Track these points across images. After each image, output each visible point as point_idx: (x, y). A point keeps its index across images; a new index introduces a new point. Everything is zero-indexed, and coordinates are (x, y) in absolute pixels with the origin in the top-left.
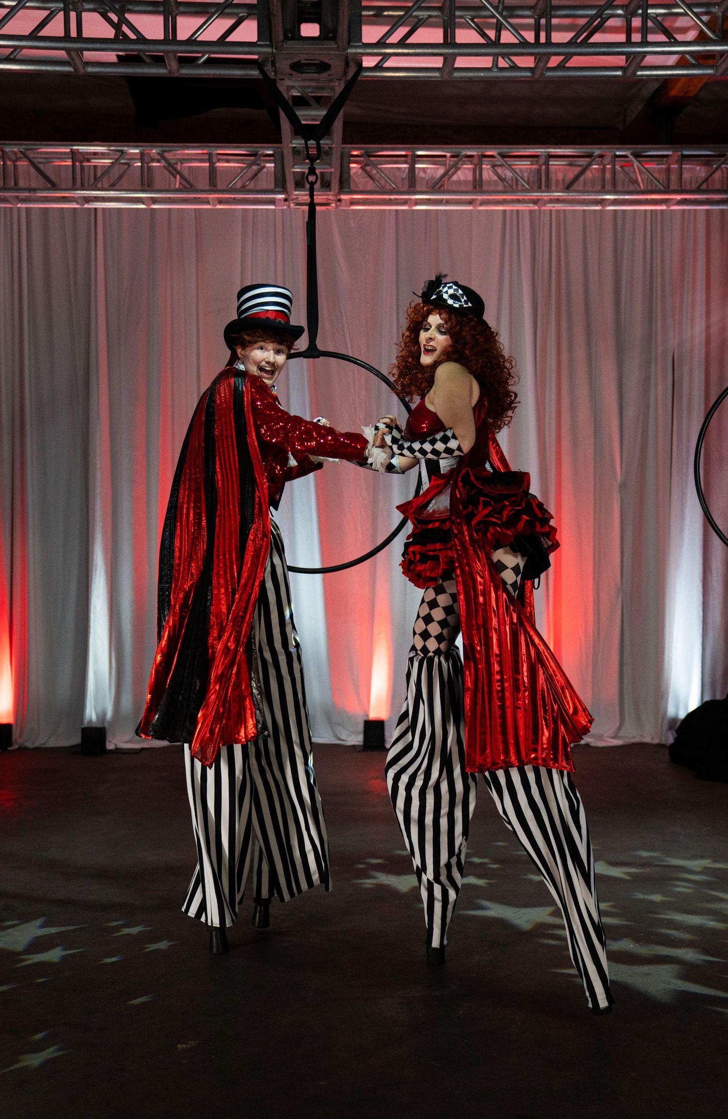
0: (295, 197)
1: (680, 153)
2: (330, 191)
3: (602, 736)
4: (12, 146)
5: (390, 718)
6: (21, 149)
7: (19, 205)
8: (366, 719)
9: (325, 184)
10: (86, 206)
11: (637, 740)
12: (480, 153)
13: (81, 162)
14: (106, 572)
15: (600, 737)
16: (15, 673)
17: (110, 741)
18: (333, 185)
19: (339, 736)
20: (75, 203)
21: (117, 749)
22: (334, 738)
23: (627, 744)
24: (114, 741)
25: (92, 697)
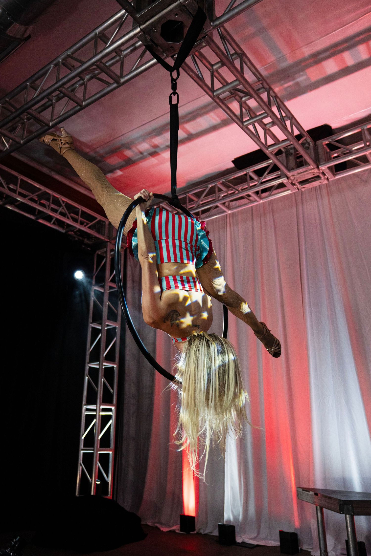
0: (294, 177)
24: (241, 538)
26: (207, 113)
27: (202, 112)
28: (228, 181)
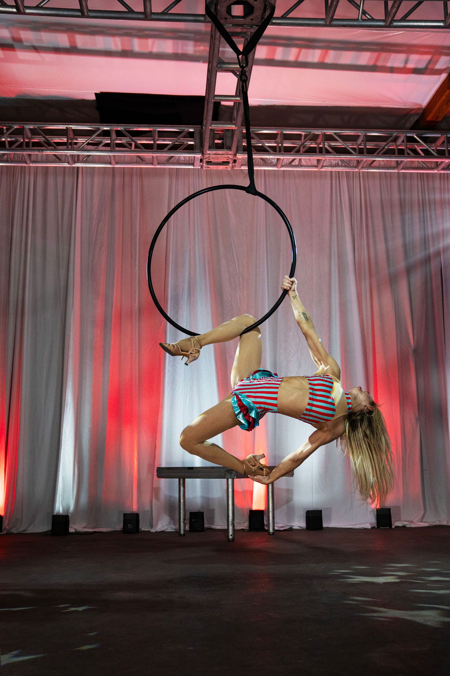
0: (208, 156)
1: (445, 136)
2: (231, 150)
3: (413, 521)
4: (29, 125)
5: (266, 509)
6: (35, 127)
7: (31, 165)
8: (251, 509)
9: (228, 147)
10: (73, 165)
11: (437, 523)
12: (323, 133)
13: (72, 139)
14: (74, 407)
15: (412, 522)
16: (7, 481)
17: (71, 527)
18: (233, 149)
20: (67, 164)
21: (76, 532)
23: (430, 525)
24: (74, 527)
25: (61, 494)
26: (113, 35)
27: (109, 32)
28: (126, 131)
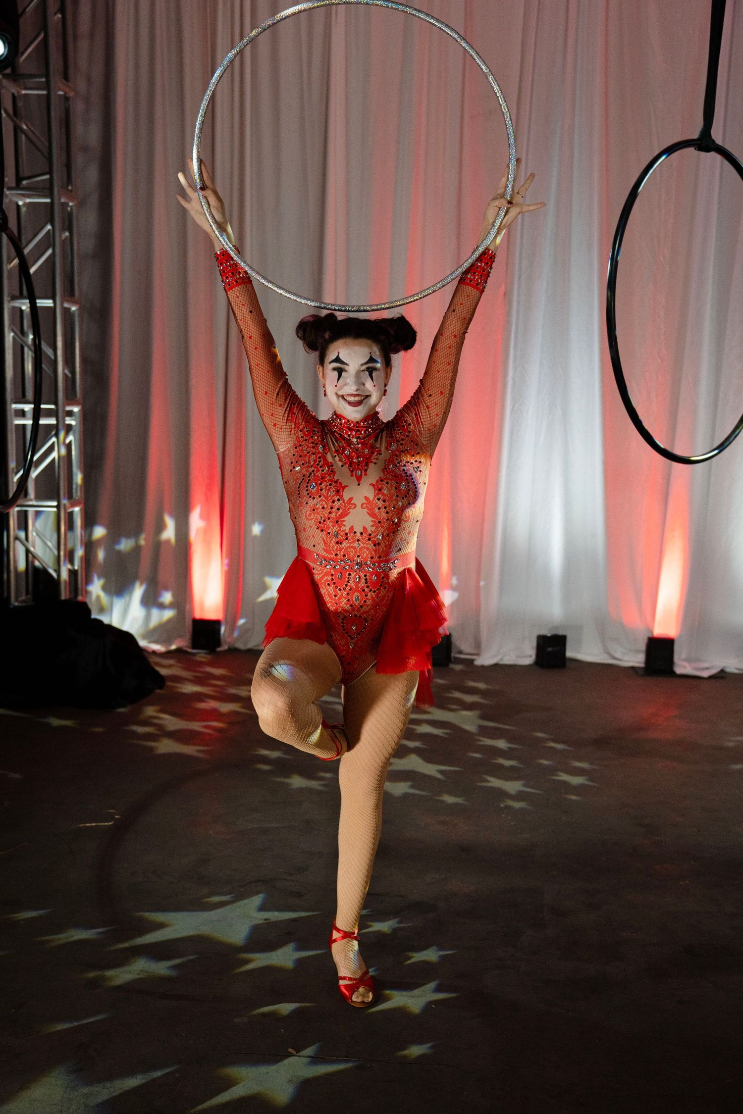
5: (680, 636)
8: (650, 635)
19: (612, 653)
22: (605, 655)
